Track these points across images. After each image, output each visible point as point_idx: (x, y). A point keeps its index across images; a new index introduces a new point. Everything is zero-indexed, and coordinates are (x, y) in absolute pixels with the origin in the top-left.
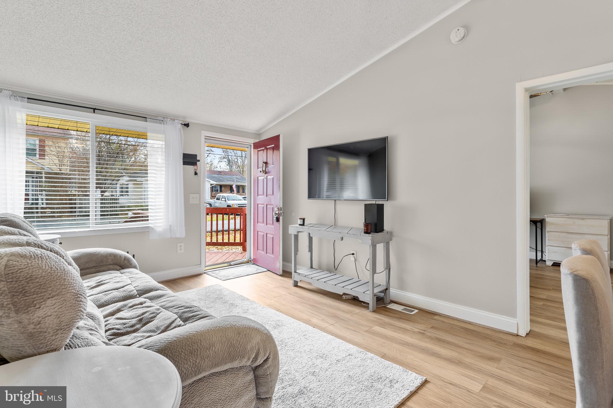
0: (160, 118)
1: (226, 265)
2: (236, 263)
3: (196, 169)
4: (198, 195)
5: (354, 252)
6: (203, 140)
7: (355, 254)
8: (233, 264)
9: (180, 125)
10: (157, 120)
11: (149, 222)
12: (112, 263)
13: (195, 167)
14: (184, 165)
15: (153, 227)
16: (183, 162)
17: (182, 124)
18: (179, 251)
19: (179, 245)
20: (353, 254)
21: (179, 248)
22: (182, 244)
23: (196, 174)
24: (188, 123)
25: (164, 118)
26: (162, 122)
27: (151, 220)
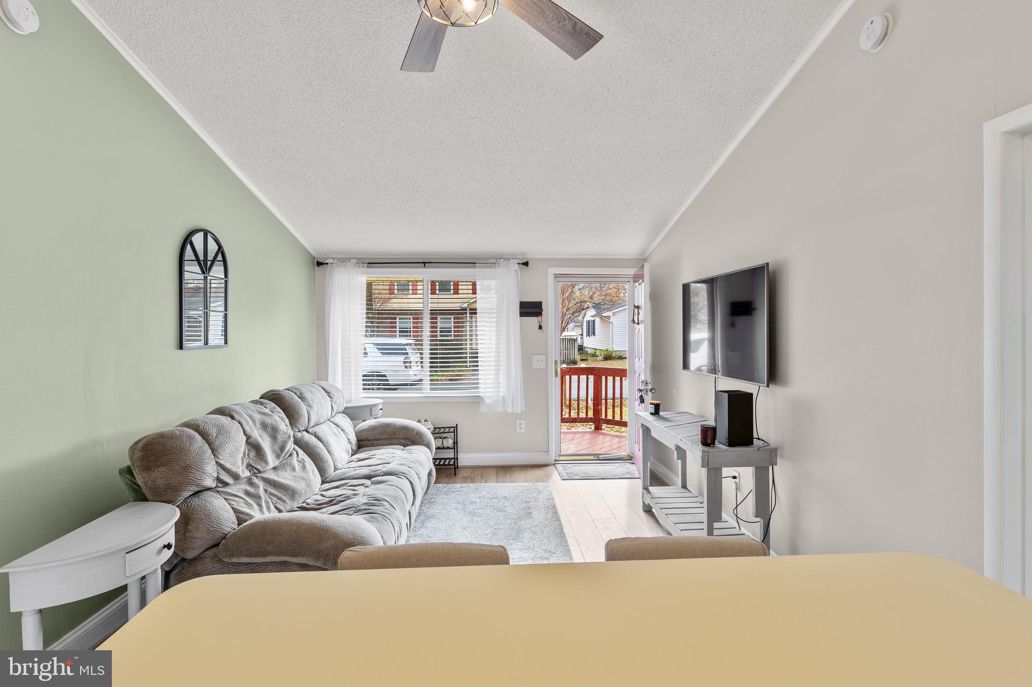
0: (492, 261)
1: (592, 457)
2: (607, 458)
3: (540, 321)
4: (544, 357)
5: (736, 475)
6: (551, 279)
7: (738, 477)
8: (602, 459)
9: (516, 266)
10: (488, 263)
11: (480, 390)
12: (404, 437)
13: (539, 318)
14: (521, 317)
15: (484, 397)
16: (520, 313)
17: (519, 264)
18: (518, 431)
19: (518, 422)
20: (734, 477)
21: (518, 426)
22: (523, 422)
23: (540, 327)
24: (526, 261)
25: (497, 259)
26: (493, 265)
27: (482, 388)
